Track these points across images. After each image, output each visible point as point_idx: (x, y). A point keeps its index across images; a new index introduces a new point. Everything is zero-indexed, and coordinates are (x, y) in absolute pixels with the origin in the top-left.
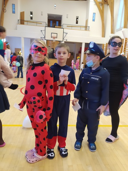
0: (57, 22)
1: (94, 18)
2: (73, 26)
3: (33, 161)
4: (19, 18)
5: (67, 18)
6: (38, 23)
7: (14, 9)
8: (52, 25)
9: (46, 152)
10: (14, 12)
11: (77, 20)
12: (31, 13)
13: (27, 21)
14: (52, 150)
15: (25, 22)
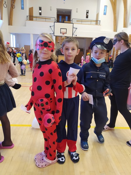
0: (67, 17)
1: (105, 12)
2: (82, 20)
3: (42, 166)
4: (28, 14)
5: (77, 12)
6: (47, 19)
7: (23, 5)
8: (61, 21)
9: (56, 156)
10: (23, 8)
11: (87, 14)
12: (40, 9)
13: (36, 17)
14: (62, 154)
15: (34, 18)
